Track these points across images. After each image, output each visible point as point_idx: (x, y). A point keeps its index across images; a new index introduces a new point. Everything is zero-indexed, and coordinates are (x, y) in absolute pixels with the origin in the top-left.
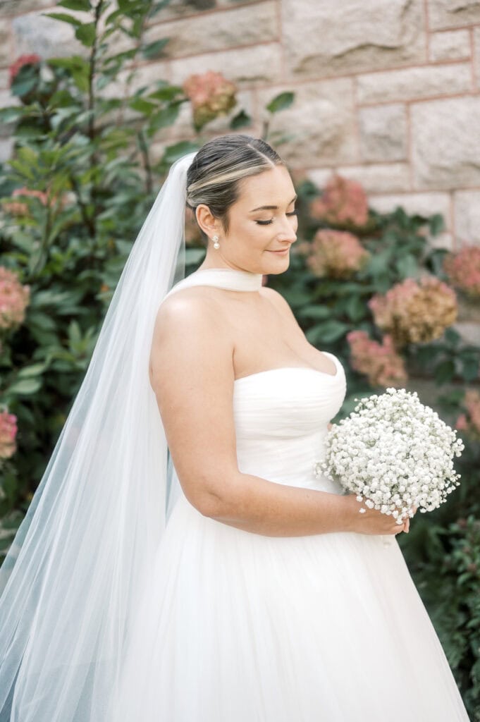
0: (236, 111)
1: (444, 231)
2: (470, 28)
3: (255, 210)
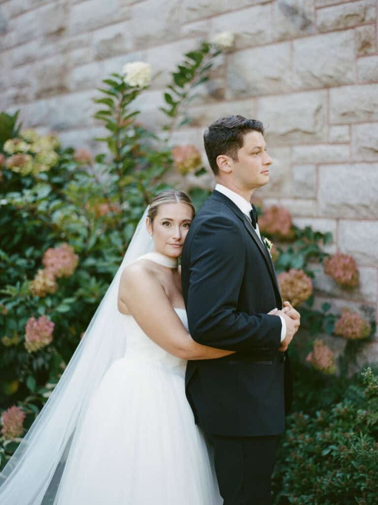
1: (331, 243)
2: (350, 125)
3: (162, 219)
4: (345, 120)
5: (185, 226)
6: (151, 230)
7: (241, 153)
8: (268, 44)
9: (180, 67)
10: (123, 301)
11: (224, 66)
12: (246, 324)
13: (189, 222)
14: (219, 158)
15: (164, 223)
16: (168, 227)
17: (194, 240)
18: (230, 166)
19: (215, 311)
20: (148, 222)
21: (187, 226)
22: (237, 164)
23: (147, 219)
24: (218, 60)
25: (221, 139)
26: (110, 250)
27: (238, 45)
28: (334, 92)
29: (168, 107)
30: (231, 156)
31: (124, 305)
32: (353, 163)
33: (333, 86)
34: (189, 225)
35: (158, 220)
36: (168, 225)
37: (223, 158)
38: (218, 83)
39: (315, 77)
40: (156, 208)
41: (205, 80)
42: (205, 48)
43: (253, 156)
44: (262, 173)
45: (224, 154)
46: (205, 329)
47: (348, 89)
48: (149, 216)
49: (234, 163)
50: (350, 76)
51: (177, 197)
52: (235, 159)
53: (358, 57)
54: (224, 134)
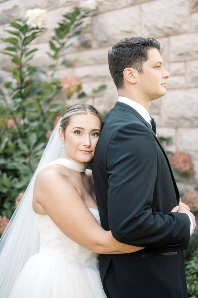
0: (81, 92)
1: (172, 144)
2: (185, 62)
3: (73, 128)
4: (182, 58)
5: (94, 135)
6: (63, 139)
7: (146, 65)
8: (123, 8)
9: (60, 24)
10: (39, 202)
11: (91, 25)
12: (163, 223)
13: (98, 132)
14: (126, 70)
15: (75, 132)
16: (80, 136)
17: (110, 145)
18: (135, 78)
19: (138, 213)
20: (61, 131)
21: (96, 135)
22: (142, 75)
23: (60, 128)
24: (86, 21)
25: (128, 53)
26: (19, 153)
27: (101, 9)
28: (173, 39)
29: (53, 53)
30: (137, 69)
31: (39, 206)
32: (188, 88)
33: (172, 35)
34: (98, 134)
35: (70, 129)
36: (79, 134)
37: (130, 70)
38: (87, 36)
39: (159, 29)
40: (68, 118)
41: (78, 33)
42: (77, 11)
43: (155, 69)
44: (161, 85)
45: (130, 67)
46: (128, 230)
47: (184, 37)
48: (61, 126)
49: (140, 75)
50: (185, 27)
51: (87, 109)
52: (140, 71)
53: (192, 13)
54: (131, 49)
